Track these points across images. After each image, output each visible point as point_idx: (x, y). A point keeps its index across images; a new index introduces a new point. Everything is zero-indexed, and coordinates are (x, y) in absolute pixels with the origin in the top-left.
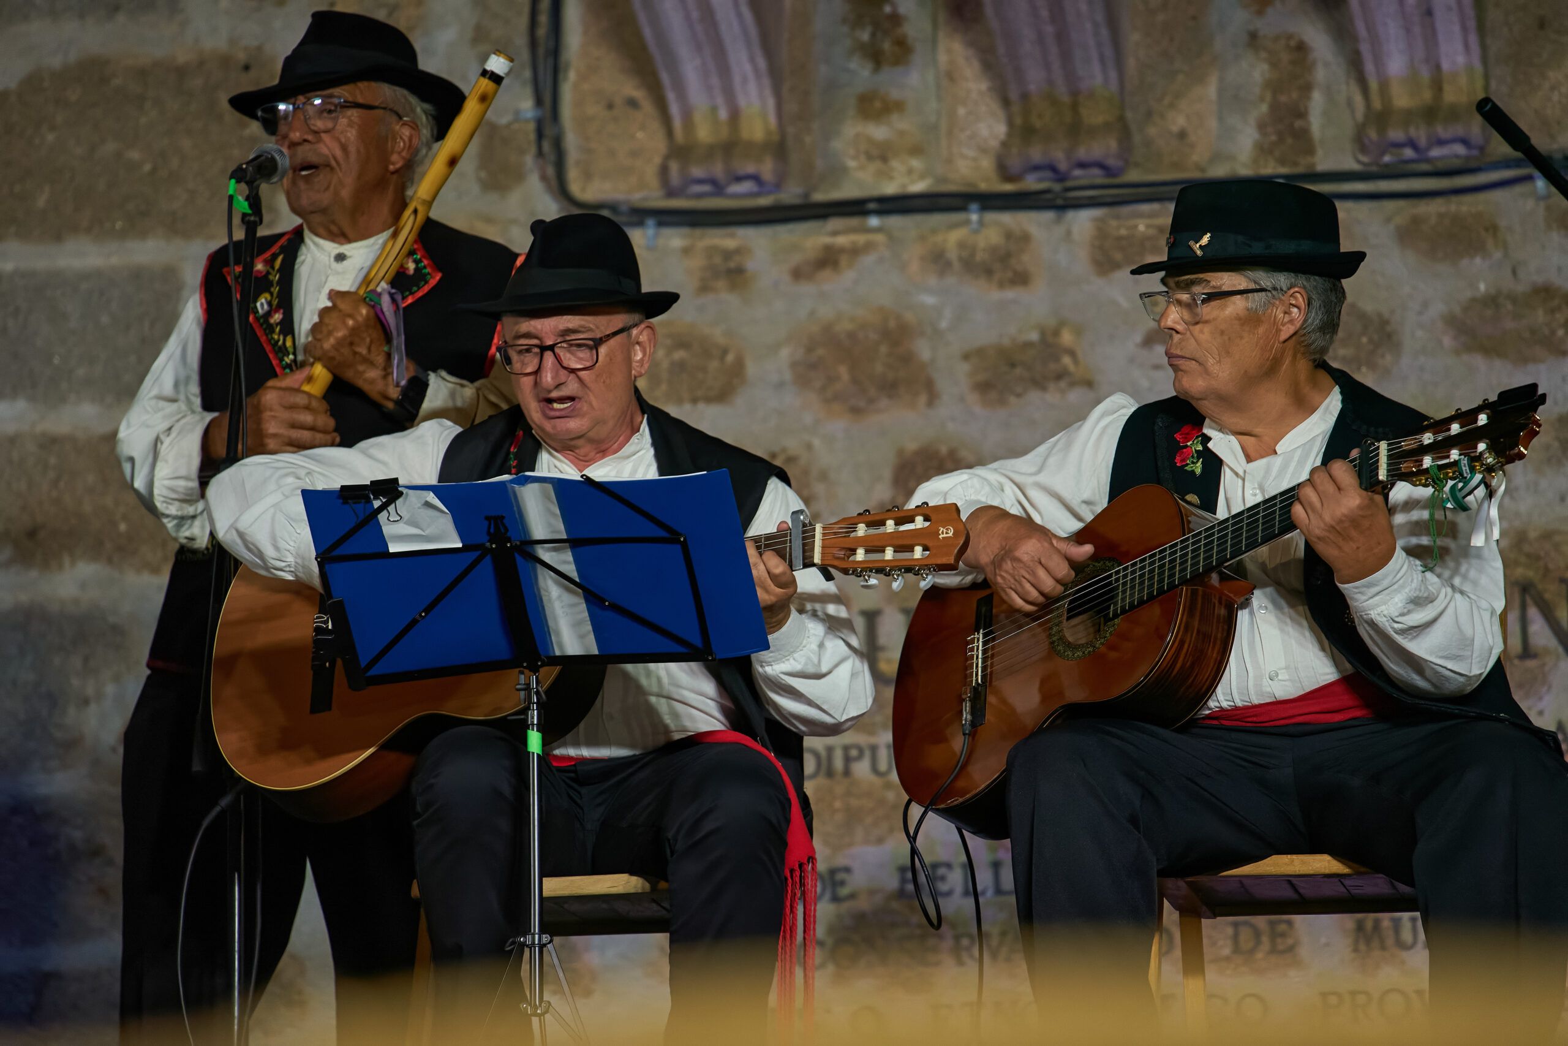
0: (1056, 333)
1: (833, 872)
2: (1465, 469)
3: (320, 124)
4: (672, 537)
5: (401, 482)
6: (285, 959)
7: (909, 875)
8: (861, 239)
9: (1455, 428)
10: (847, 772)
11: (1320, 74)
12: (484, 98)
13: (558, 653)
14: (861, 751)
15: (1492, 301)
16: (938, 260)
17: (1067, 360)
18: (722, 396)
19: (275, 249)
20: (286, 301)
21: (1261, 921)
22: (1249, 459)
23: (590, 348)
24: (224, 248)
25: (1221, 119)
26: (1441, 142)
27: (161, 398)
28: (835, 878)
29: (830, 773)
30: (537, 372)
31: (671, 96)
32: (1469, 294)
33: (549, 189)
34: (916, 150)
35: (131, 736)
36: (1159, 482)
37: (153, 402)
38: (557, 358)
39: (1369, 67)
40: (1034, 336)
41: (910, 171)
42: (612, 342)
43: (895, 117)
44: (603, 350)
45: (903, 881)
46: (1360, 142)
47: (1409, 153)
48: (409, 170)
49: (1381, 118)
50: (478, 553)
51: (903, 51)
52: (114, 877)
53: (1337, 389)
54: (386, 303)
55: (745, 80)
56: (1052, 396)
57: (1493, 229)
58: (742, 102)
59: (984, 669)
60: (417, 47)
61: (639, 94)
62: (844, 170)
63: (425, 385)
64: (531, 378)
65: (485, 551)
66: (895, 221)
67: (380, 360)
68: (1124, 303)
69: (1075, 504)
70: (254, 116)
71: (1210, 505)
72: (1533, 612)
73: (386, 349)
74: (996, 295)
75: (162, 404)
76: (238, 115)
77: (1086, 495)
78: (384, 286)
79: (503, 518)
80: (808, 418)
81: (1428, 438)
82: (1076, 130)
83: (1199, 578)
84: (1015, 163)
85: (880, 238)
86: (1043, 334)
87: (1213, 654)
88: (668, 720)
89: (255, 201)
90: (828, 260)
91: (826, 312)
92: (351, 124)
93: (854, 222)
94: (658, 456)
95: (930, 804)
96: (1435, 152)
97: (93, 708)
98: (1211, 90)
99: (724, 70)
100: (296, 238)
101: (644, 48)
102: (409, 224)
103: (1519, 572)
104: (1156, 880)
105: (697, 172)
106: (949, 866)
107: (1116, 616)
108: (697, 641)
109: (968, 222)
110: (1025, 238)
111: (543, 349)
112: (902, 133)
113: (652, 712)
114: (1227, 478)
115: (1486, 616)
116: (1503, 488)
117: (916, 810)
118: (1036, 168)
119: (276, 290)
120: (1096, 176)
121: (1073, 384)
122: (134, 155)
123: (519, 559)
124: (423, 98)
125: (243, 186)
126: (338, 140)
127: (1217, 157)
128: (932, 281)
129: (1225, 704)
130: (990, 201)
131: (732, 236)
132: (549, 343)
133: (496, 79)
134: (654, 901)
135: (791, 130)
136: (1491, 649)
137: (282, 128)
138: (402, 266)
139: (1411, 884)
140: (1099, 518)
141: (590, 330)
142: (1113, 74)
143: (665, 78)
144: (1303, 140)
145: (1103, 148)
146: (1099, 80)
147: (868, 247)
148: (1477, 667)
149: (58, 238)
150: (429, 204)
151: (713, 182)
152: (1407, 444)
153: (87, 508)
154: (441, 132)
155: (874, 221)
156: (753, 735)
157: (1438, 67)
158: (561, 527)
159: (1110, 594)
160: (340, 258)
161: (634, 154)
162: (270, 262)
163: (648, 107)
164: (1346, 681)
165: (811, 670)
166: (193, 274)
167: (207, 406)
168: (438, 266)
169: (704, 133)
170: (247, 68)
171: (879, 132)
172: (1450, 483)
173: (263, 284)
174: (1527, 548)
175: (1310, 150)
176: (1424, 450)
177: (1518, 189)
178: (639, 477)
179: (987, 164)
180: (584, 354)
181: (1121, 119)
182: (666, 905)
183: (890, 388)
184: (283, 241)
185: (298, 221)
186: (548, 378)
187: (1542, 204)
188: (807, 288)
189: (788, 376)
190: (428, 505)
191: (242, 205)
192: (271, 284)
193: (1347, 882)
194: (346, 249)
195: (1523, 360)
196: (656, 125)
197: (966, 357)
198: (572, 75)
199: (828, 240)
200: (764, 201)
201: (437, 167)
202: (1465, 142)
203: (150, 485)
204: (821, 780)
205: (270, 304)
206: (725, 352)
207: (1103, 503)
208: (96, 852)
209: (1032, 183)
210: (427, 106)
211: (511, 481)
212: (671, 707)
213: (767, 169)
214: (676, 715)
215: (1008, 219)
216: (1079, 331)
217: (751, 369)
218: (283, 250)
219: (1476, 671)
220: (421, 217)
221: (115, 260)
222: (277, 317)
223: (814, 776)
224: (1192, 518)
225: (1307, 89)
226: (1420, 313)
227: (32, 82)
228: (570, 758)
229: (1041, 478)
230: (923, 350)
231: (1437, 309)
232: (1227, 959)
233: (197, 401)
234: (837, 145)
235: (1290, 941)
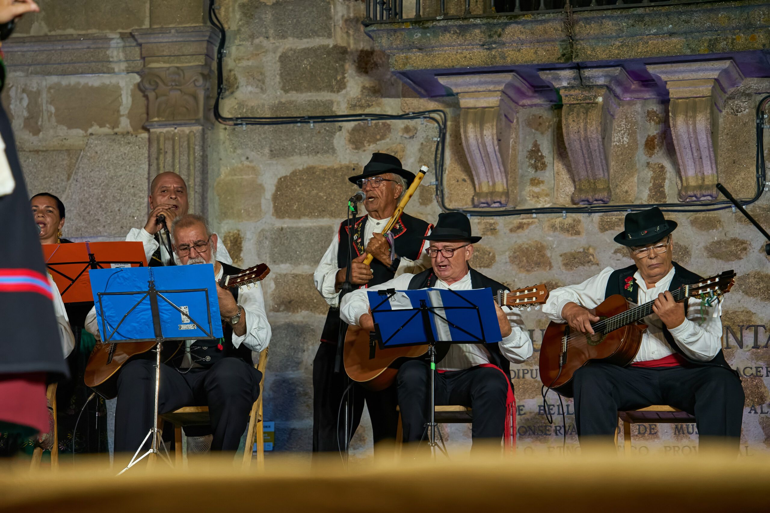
0: (588, 249)
1: (519, 406)
2: (712, 295)
3: (374, 185)
4: (474, 307)
5: (396, 289)
6: (359, 426)
7: (542, 408)
8: (531, 220)
9: (709, 282)
10: (524, 377)
11: (668, 175)
12: (420, 178)
13: (440, 340)
14: (528, 371)
15: (719, 242)
16: (553, 227)
17: (591, 257)
18: (488, 266)
19: (360, 221)
20: (362, 236)
21: (647, 425)
22: (648, 288)
23: (451, 251)
24: (346, 221)
25: (638, 187)
26: (704, 196)
27: (327, 264)
28: (520, 409)
29: (518, 378)
30: (436, 257)
31: (475, 178)
32: (712, 241)
33: (439, 205)
34: (547, 195)
35: (315, 361)
36: (620, 294)
37: (324, 265)
38: (442, 254)
39: (683, 173)
40: (581, 250)
41: (545, 201)
42: (459, 250)
43: (541, 185)
44: (455, 253)
45: (540, 410)
46: (680, 195)
47: (694, 199)
48: (399, 199)
49: (686, 188)
50: (417, 311)
51: (544, 166)
52: (311, 402)
53: (674, 268)
54: (390, 236)
55: (497, 174)
56: (586, 267)
57: (719, 221)
58: (496, 180)
59: (567, 347)
60: (402, 164)
61: (466, 178)
62: (526, 200)
63: (399, 261)
64: (435, 259)
65: (419, 310)
66: (540, 215)
67: (388, 254)
68: (608, 241)
69: (595, 300)
70: (356, 184)
71: (636, 301)
72: (730, 335)
73: (389, 250)
74: (570, 238)
75: (328, 266)
76: (351, 183)
77: (598, 297)
78: (389, 232)
79: (425, 300)
80: (514, 273)
81: (701, 285)
82: (595, 190)
83: (631, 323)
84: (576, 199)
85: (536, 220)
86: (584, 249)
87: (635, 345)
88: (471, 360)
89: (356, 208)
90: (521, 226)
91: (520, 242)
92: (384, 185)
93: (529, 215)
94: (472, 283)
95: (550, 387)
96: (702, 199)
97: (306, 353)
98: (636, 179)
99: (492, 171)
100: (366, 218)
101: (468, 164)
102: (397, 214)
103: (726, 323)
104: (617, 411)
105: (483, 200)
106: (553, 405)
107: (606, 333)
108: (481, 338)
109: (563, 216)
110: (579, 221)
111: (438, 251)
112: (543, 190)
113: (466, 358)
114: (640, 293)
115: (716, 338)
116: (723, 300)
117: (545, 389)
118: (583, 201)
119: (359, 233)
120: (600, 203)
121: (593, 264)
122: (321, 194)
123: (429, 312)
124: (404, 177)
125: (352, 203)
126: (380, 190)
127: (636, 199)
128: (551, 233)
129: (638, 361)
130: (569, 210)
131: (492, 219)
132: (440, 249)
133: (424, 173)
134: (467, 414)
135: (510, 189)
136: (717, 349)
137: (364, 186)
138: (394, 226)
139: (693, 414)
140: (602, 304)
141: (452, 246)
142: (606, 174)
143: (474, 173)
144: (663, 195)
145: (603, 195)
146: (602, 175)
147: (532, 223)
148: (712, 353)
149: (299, 218)
150: (403, 208)
151: (487, 203)
152: (694, 286)
153: (305, 295)
154: (408, 187)
155: (534, 215)
156: (497, 365)
157: (703, 174)
158: (442, 303)
159: (604, 327)
160: (378, 224)
161: (464, 195)
162: (358, 225)
163: (469, 181)
164: (673, 356)
165: (518, 346)
166: (337, 228)
167: (339, 267)
168: (406, 226)
169: (485, 189)
170: (354, 169)
171: (536, 189)
172: (707, 298)
173: (357, 231)
174: (728, 316)
175: (665, 197)
176: (699, 288)
177: (727, 210)
178: (466, 289)
179: (568, 199)
180: (450, 253)
181: (608, 187)
182: (471, 415)
183: (538, 264)
184: (362, 219)
185: (367, 213)
186: (439, 260)
187: (734, 214)
188: (514, 235)
189: (508, 260)
190: (403, 296)
191: (352, 209)
192: (358, 231)
193: (674, 414)
194: (380, 221)
195: (728, 260)
196: (471, 187)
197: (561, 256)
198: (447, 172)
199: (521, 221)
200: (502, 209)
201: (406, 197)
202: (711, 196)
203: (321, 289)
204: (516, 379)
205: (357, 237)
206: (490, 253)
207: (603, 300)
208: (306, 394)
209: (581, 205)
210: (405, 180)
211: (428, 290)
212: (472, 356)
213: (503, 200)
214: (473, 359)
215: (574, 215)
216: (594, 249)
217: (497, 258)
218: (362, 221)
219: (711, 355)
220: (400, 212)
221: (315, 224)
222: (360, 240)
223: (513, 378)
224: (630, 305)
225: (664, 179)
226: (697, 246)
227: (294, 173)
228: (443, 371)
229: (585, 292)
230: (548, 254)
231: (702, 245)
232: (637, 436)
233: (337, 265)
234: (524, 193)
235: (656, 431)
